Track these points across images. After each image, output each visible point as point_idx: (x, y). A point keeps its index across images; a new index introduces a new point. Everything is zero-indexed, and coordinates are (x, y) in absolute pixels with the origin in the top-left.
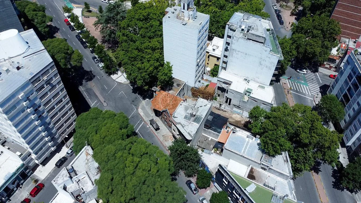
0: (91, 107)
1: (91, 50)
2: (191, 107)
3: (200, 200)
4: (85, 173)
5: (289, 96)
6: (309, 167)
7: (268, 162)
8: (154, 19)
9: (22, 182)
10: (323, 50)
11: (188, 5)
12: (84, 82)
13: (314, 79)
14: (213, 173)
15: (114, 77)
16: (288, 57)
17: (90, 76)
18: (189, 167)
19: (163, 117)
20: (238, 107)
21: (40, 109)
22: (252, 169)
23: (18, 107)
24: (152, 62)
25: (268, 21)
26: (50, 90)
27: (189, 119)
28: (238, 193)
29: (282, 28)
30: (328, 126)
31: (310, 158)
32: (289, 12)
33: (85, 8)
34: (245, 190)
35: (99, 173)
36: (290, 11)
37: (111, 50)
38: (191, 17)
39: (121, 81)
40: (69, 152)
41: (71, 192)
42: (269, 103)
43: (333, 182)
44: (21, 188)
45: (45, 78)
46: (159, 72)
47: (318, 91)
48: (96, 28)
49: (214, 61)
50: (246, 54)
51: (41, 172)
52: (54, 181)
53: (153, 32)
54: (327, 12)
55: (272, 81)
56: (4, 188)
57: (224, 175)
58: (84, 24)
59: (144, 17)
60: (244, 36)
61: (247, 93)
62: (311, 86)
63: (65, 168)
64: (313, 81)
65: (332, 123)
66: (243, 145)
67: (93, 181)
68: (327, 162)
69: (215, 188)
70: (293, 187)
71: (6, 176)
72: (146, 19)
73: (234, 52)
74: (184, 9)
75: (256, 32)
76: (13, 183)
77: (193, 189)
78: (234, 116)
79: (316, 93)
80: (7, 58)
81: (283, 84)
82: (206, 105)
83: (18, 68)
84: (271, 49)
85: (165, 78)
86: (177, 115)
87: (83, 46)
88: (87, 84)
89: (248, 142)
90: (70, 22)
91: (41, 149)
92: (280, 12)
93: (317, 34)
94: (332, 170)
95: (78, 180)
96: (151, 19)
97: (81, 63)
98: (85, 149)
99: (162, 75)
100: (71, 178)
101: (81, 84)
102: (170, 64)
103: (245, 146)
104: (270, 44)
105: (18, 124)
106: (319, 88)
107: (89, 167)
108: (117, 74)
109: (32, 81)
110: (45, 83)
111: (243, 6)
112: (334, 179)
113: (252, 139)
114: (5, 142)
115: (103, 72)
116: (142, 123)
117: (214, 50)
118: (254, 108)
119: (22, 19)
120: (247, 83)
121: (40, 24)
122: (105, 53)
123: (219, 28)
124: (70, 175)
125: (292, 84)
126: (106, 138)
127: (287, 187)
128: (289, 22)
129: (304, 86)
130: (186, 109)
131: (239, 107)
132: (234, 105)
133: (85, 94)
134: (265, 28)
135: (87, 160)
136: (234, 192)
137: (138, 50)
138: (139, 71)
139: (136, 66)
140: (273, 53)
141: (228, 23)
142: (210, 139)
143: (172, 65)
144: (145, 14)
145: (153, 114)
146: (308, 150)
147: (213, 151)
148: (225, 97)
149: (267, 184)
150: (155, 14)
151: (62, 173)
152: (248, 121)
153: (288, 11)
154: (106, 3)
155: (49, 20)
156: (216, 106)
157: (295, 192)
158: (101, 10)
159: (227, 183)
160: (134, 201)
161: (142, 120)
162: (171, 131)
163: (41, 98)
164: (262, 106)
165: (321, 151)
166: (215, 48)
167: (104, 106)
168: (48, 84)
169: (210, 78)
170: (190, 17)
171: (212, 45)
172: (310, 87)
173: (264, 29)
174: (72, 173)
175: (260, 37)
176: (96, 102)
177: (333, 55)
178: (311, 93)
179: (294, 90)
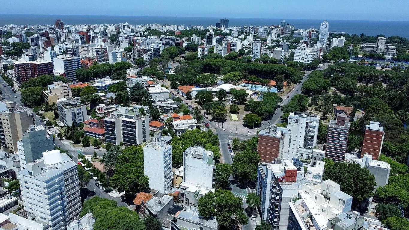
11: (158, 139)
12: (88, 197)
17: (92, 193)
20: (194, 205)
21: (63, 193)
23: (53, 187)
26: (72, 183)
27: (157, 205)
33: (94, 156)
39: (115, 196)
45: (71, 174)
49: (180, 180)
50: (195, 168)
60: (192, 157)
73: (188, 167)
74: (156, 141)
75: (198, 153)
82: (169, 198)
83: (57, 168)
84: (208, 162)
86: (149, 203)
89: (193, 215)
95: (82, 228)
96: (138, 153)
98: (89, 214)
100: (78, 225)
102: (148, 176)
104: (206, 159)
105: (50, 198)
107: (90, 222)
108: (112, 192)
109: (64, 173)
113: (196, 213)
114: (34, 218)
115: (102, 192)
117: (179, 172)
120: (199, 188)
129: (244, 196)
130: (156, 200)
132: (191, 204)
135: (88, 219)
140: (209, 164)
148: (185, 199)
163: (66, 186)
168: (71, 178)
175: (200, 155)
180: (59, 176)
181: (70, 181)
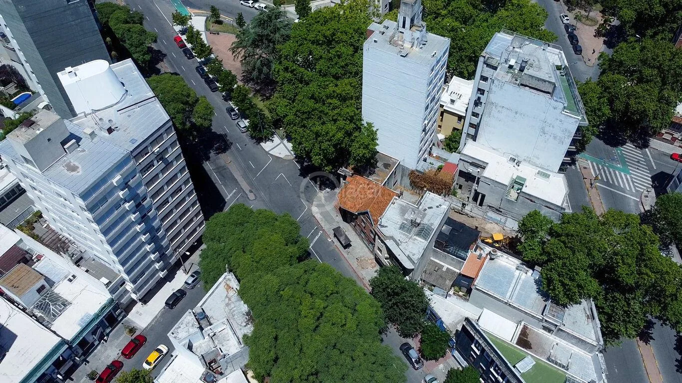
0: (226, 200)
1: (223, 96)
2: (412, 209)
3: (425, 381)
4: (226, 322)
5: (593, 193)
6: (635, 331)
7: (557, 317)
8: (343, 41)
9: (108, 331)
10: (660, 107)
11: (412, 20)
12: (212, 154)
13: (641, 162)
14: (451, 332)
15: (266, 146)
16: (594, 119)
17: (222, 144)
18: (407, 319)
19: (359, 225)
20: (497, 210)
21: (144, 203)
22: (525, 328)
23: (110, 200)
24: (341, 123)
25: (558, 51)
26: (163, 171)
27: (409, 231)
28: (499, 371)
29: (579, 60)
30: (669, 252)
31: (637, 313)
32: (592, 30)
33: (212, 16)
34: (514, 367)
35: (249, 323)
36: (594, 27)
37: (261, 96)
38: (416, 42)
39: (280, 154)
40: (190, 282)
41: (202, 355)
42: (558, 206)
43: (677, 360)
44: (106, 341)
45: (156, 149)
46: (353, 141)
47: (649, 184)
48: (234, 55)
49: (452, 122)
50: (516, 113)
51: (141, 315)
52: (172, 333)
53: (342, 67)
54: (668, 32)
55: (563, 164)
56: (79, 341)
57: (476, 337)
58: (211, 47)
59: (326, 39)
60: (514, 79)
61: (515, 184)
62: (635, 175)
63: (190, 310)
64: (639, 165)
65: (677, 247)
66: (509, 283)
67: (241, 337)
68: (668, 323)
69: (454, 360)
70: (604, 367)
71: (82, 319)
72: (329, 42)
73: (494, 107)
74: (404, 27)
75: (537, 73)
76: (94, 332)
77: (413, 360)
78: (489, 227)
79: (645, 188)
80: (90, 112)
81: (582, 169)
82: (440, 205)
83: (110, 130)
84: (566, 105)
85: (365, 153)
86: (387, 222)
87: (210, 88)
88: (218, 159)
89: (519, 278)
90: (185, 42)
91: (143, 273)
92: (575, 30)
93: (650, 77)
94: (676, 338)
95: (213, 334)
96: (337, 43)
97: (211, 120)
98: (225, 278)
99: (359, 148)
100: (201, 329)
101: (208, 159)
102: (373, 127)
103: (512, 285)
104: (563, 95)
105: (108, 228)
106: (650, 179)
107: (232, 311)
108: (272, 141)
109: (134, 154)
110: (156, 157)
111: (506, 17)
112: (680, 354)
113: (526, 273)
114: (82, 258)
115: (246, 137)
116: (320, 234)
117: (453, 101)
118: (529, 215)
119: (108, 39)
120: (516, 166)
121: (136, 47)
122: (251, 102)
123: (462, 61)
124: (199, 324)
125: (599, 170)
126: (263, 262)
127: (592, 367)
128: (594, 50)
129: (622, 174)
130: (403, 211)
131: (499, 211)
132: (490, 206)
133: (215, 177)
134: (553, 64)
135: (227, 299)
136: (492, 370)
137: (315, 99)
138: (317, 139)
139: (310, 128)
140: (568, 112)
141: (483, 54)
142: (444, 269)
143: (377, 130)
144: (328, 33)
145: (339, 218)
146: (634, 299)
147: (451, 292)
148: (473, 191)
149: (553, 359)
150: (346, 33)
151: (186, 320)
152: (514, 236)
153: (591, 27)
154: (249, 6)
155: (152, 40)
156: (456, 207)
157: (607, 377)
158: (240, 21)
159: (478, 353)
160: (317, 378)
161: (320, 228)
162: (371, 250)
163: (148, 184)
164: (544, 211)
165: (659, 302)
166: (454, 97)
167: (250, 200)
168: (160, 159)
169: (445, 154)
170: (414, 43)
171: (449, 92)
172: (632, 176)
173: (551, 66)
174: (203, 319)
175: (545, 81)
176: (235, 191)
177: (679, 116)
178: (635, 189)
179: (602, 181)
180: (118, 167)
181: (158, 165)
